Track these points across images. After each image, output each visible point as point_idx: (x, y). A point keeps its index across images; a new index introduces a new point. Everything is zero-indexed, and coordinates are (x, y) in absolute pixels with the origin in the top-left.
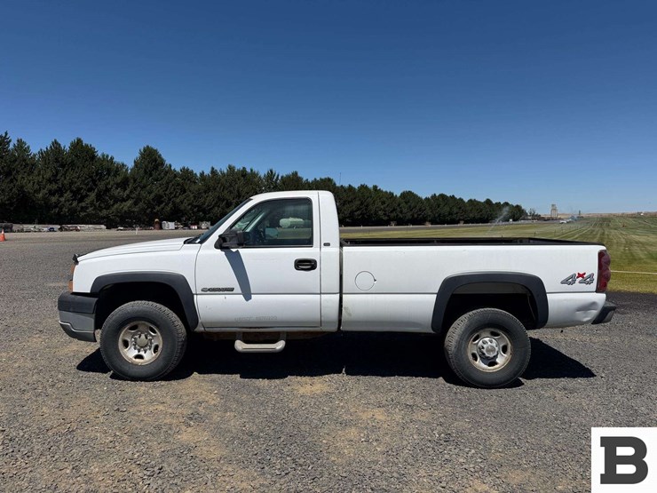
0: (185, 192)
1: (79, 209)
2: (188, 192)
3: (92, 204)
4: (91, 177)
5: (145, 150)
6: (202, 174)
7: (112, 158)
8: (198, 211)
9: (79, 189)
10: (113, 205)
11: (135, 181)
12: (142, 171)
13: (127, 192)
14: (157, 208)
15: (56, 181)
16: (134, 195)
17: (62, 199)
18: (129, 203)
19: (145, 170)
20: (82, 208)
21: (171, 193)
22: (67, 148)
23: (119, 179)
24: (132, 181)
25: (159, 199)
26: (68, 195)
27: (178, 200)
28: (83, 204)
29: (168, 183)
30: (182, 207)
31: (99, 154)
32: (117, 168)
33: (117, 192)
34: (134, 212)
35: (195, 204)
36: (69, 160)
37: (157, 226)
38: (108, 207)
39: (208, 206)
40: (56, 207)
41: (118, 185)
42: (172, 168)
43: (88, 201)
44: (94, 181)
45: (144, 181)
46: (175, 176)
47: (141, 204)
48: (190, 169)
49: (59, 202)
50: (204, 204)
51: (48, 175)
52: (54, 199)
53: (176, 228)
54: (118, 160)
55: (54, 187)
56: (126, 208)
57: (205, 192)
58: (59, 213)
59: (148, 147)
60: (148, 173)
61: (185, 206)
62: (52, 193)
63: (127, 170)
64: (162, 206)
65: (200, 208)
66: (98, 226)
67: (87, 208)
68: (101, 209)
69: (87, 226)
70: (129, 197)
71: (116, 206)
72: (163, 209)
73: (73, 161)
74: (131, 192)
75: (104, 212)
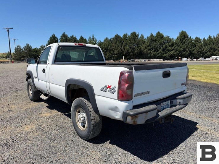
0: (195, 46)
1: (156, 54)
2: (197, 46)
3: (161, 52)
4: (161, 44)
5: (181, 33)
6: (204, 39)
7: (169, 37)
8: (200, 53)
9: (157, 48)
10: (167, 53)
11: (176, 44)
12: (179, 40)
13: (173, 48)
14: (183, 53)
15: (150, 46)
16: (175, 49)
17: (152, 51)
18: (173, 51)
19: (180, 39)
20: (157, 54)
21: (189, 47)
22: (155, 35)
23: (170, 44)
24: (175, 44)
25: (184, 50)
26: (153, 50)
27: (192, 50)
28: (157, 53)
29: (188, 44)
30: (193, 52)
31: (165, 36)
32: (170, 40)
33: (169, 48)
34: (174, 55)
35: (199, 51)
36: (155, 39)
37: (180, 59)
38: (166, 53)
39: (205, 51)
40: (149, 54)
41: (170, 46)
42: (191, 38)
43: (159, 51)
44: (162, 45)
45: (179, 43)
46: (192, 41)
47: (177, 52)
48: (199, 37)
49: (150, 52)
50: (203, 51)
51: (148, 44)
52: (149, 52)
53: (187, 60)
54: (171, 37)
55: (150, 48)
56: (172, 54)
57: (205, 46)
58: (150, 56)
59: (182, 31)
60: (181, 40)
61: (195, 52)
62: (149, 50)
63: (174, 40)
64: (185, 52)
65: (201, 52)
66: (160, 60)
67: (159, 54)
68: (163, 54)
69: (157, 60)
70: (173, 49)
71: (168, 53)
72: (185, 53)
73: (156, 39)
74: (174, 48)
75: (164, 55)
